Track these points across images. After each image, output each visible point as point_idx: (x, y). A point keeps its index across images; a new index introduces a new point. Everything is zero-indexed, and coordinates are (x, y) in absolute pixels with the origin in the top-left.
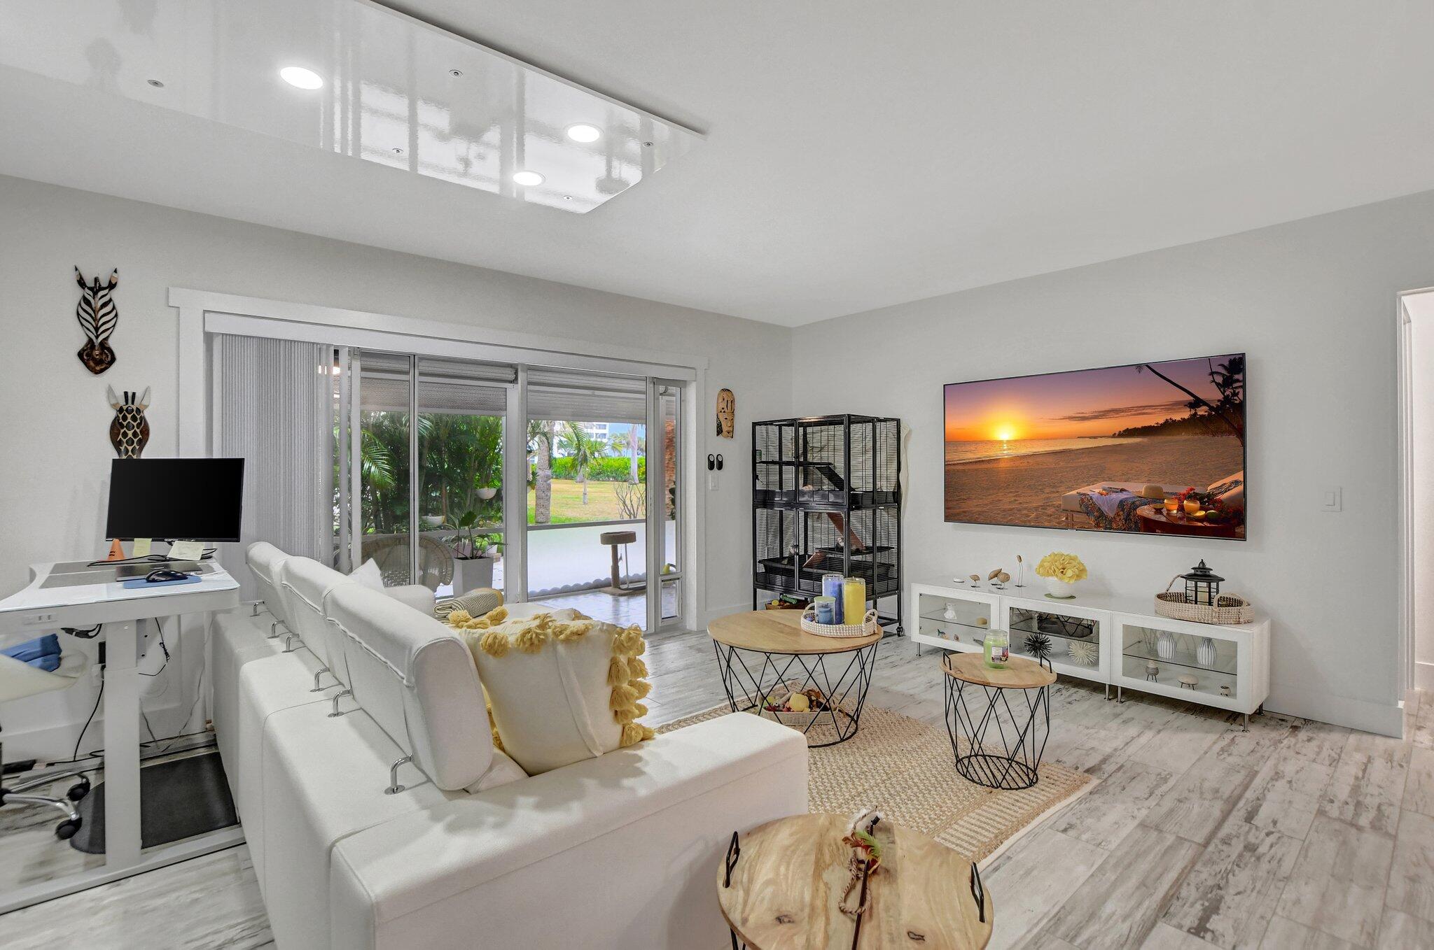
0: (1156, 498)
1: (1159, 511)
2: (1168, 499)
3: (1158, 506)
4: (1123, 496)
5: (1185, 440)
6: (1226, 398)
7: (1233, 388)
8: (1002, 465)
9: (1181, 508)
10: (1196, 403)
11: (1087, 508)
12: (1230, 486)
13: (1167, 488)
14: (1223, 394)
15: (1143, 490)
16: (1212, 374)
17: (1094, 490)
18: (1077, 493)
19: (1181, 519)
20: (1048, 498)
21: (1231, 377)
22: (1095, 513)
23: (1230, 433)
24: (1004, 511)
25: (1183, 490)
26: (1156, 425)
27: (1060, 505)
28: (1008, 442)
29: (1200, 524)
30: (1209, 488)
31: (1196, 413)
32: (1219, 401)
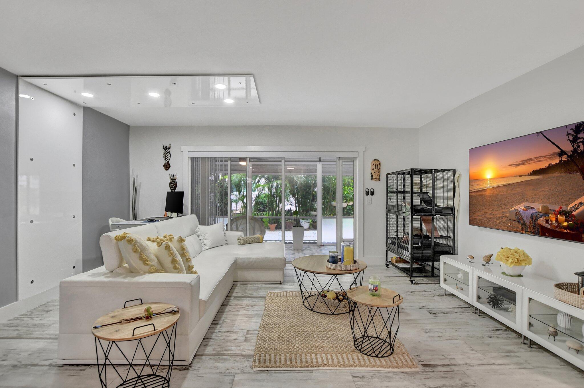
0: (545, 213)
1: (547, 221)
2: (552, 214)
3: (547, 218)
4: (532, 211)
5: (558, 177)
6: (574, 149)
7: (577, 143)
8: (488, 192)
9: (557, 220)
10: (562, 153)
11: (518, 218)
12: (578, 206)
13: (551, 207)
14: (573, 147)
15: (540, 208)
16: (568, 135)
17: (521, 207)
18: (515, 209)
19: (557, 227)
20: (503, 212)
21: (576, 136)
22: (522, 222)
23: (577, 172)
24: (488, 219)
25: (557, 208)
26: (545, 168)
27: (508, 216)
28: (490, 179)
29: (565, 231)
30: (569, 207)
31: (562, 159)
32: (571, 151)
